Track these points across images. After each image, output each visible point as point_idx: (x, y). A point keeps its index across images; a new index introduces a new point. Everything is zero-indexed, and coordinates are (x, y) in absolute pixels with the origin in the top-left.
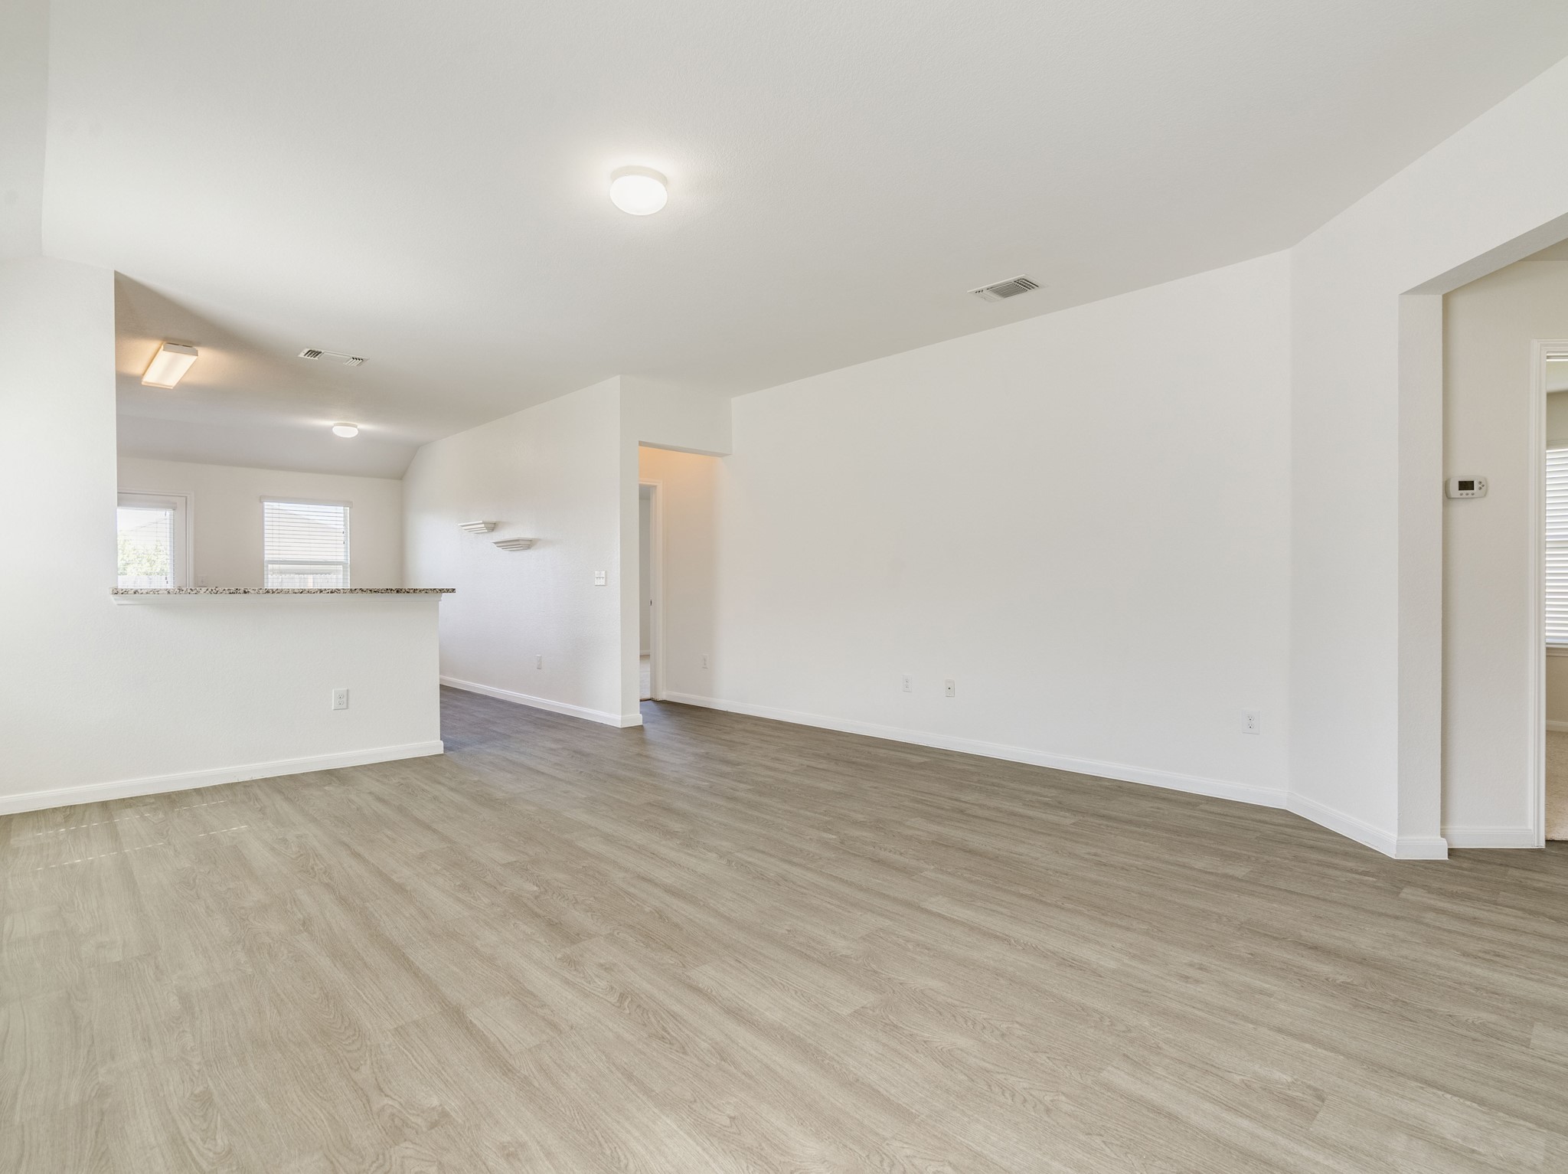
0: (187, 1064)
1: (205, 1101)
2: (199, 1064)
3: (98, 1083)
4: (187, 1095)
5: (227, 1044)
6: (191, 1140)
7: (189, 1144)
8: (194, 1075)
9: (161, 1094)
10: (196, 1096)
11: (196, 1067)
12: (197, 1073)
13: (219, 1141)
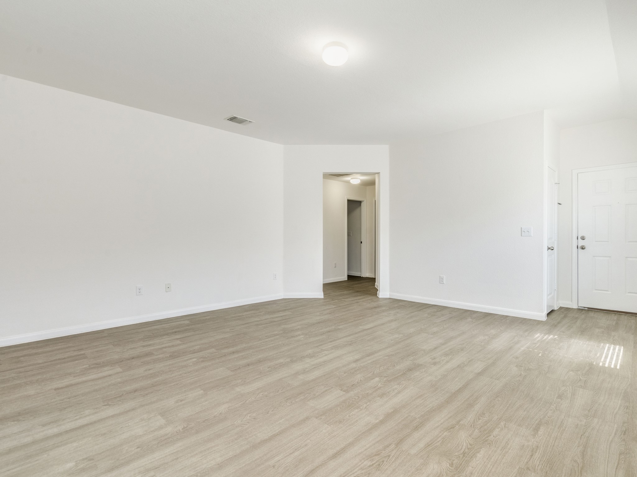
0: (557, 407)
1: (560, 397)
2: (553, 405)
3: (586, 420)
4: (563, 401)
5: (540, 405)
6: (570, 392)
7: (571, 392)
8: (557, 404)
9: (570, 405)
10: (561, 399)
11: (555, 405)
12: (556, 404)
13: (564, 388)
